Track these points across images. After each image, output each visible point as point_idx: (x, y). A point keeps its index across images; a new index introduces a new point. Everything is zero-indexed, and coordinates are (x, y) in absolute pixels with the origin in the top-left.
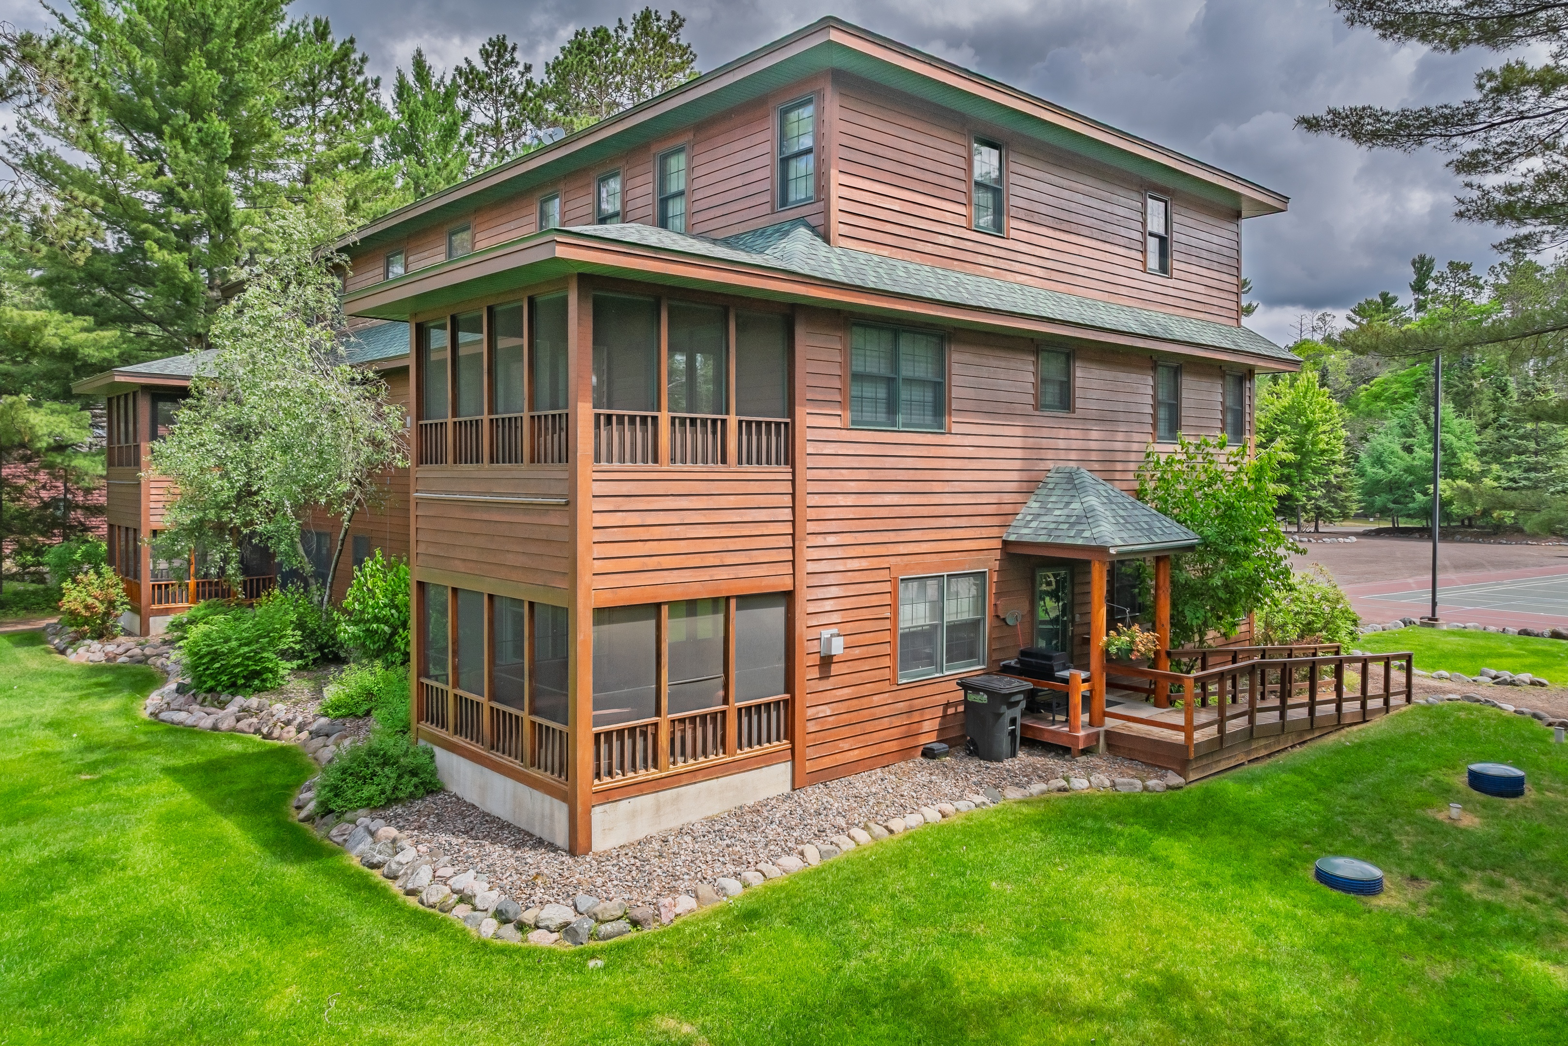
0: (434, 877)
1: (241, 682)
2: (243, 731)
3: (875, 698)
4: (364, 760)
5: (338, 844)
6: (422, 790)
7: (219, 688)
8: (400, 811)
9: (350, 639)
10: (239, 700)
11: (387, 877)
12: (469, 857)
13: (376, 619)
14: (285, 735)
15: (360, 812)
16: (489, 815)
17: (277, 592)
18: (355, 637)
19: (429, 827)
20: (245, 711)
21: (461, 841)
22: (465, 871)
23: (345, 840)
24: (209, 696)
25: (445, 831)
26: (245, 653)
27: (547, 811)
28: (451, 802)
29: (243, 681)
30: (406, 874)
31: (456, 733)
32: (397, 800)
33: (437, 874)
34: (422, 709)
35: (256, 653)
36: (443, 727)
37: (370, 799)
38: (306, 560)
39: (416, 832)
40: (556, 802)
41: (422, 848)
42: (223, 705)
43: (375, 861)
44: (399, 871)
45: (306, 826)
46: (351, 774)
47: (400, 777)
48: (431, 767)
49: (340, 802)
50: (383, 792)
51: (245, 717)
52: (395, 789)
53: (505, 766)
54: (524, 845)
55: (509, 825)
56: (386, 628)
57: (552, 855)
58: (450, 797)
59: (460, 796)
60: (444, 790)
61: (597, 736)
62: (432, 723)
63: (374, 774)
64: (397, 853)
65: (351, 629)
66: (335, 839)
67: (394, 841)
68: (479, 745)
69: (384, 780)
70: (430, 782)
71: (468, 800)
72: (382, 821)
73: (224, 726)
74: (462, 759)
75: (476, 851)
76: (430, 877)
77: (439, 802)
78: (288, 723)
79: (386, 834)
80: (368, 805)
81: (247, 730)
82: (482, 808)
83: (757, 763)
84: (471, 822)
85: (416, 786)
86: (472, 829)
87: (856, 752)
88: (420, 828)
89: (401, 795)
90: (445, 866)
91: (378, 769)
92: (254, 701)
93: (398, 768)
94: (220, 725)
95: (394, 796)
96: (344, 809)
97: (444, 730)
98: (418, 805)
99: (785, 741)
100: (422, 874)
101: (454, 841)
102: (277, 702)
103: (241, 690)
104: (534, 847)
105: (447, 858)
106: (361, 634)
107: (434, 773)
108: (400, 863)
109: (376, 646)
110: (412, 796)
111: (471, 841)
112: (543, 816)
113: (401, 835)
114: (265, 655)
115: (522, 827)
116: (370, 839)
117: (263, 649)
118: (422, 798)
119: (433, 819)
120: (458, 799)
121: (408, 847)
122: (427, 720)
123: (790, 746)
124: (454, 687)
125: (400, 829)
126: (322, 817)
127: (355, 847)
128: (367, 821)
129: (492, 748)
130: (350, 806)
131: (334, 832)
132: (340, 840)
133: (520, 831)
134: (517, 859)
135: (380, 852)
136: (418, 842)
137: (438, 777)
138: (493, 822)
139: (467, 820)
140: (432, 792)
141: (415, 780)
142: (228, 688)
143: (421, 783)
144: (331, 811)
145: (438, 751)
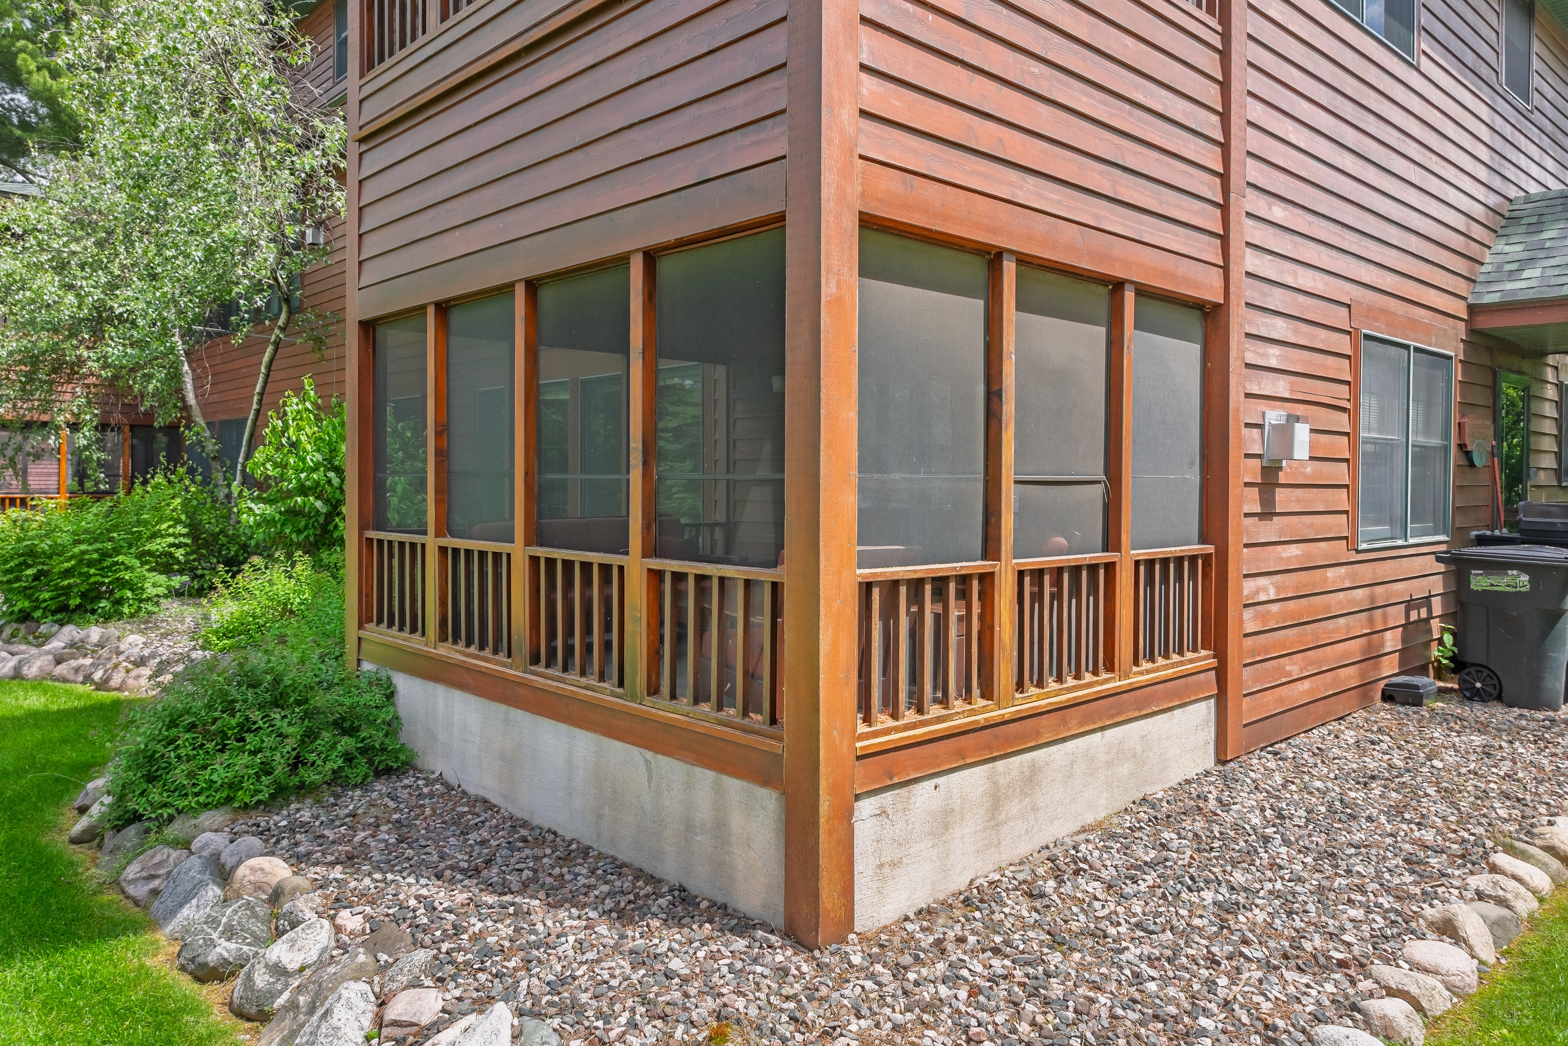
0: (379, 1022)
1: (74, 602)
2: (65, 680)
3: (1331, 573)
4: (224, 694)
5: (136, 903)
6: (362, 767)
7: (38, 614)
8: (305, 815)
9: (258, 525)
10: (70, 632)
11: (240, 1014)
12: (487, 952)
13: (303, 490)
14: (131, 682)
15: (207, 818)
16: (525, 824)
17: (159, 479)
18: (267, 522)
19: (376, 855)
20: (77, 647)
21: (461, 897)
22: (482, 1005)
23: (155, 893)
24: (22, 627)
25: (415, 870)
26: (84, 553)
27: (704, 812)
28: (431, 795)
29: (78, 601)
30: (293, 1006)
31: (443, 638)
32: (303, 790)
33: (393, 1012)
34: (369, 596)
35: (104, 555)
36: (413, 630)
37: (234, 785)
38: (207, 434)
39: (337, 873)
40: (733, 785)
41: (350, 920)
42: (42, 640)
43: (212, 958)
44: (274, 995)
45: (81, 854)
46: (192, 727)
47: (310, 736)
48: (385, 715)
49: (156, 794)
50: (266, 769)
51: (73, 657)
52: (297, 763)
53: (573, 699)
54: (644, 912)
55: (585, 851)
56: (319, 504)
57: (740, 944)
58: (429, 782)
59: (453, 781)
60: (415, 768)
61: (867, 587)
62: (391, 625)
63: (246, 727)
64: (280, 933)
65: (259, 508)
66: (131, 890)
67: (276, 896)
68: (502, 657)
69: (269, 741)
70: (383, 749)
71: (471, 790)
72: (256, 842)
73: (31, 671)
74: (457, 695)
75: (506, 930)
76: (367, 1022)
77: (404, 794)
78: (141, 662)
79: (258, 877)
80: (229, 800)
81: (71, 677)
82: (507, 807)
83: (1168, 696)
84: (483, 843)
85: (349, 758)
86: (488, 862)
87: (1306, 685)
88: (349, 861)
89: (310, 776)
90: (415, 984)
91: (256, 715)
92: (95, 633)
93: (307, 715)
94: (25, 671)
95: (295, 781)
96: (166, 812)
97: (417, 636)
98: (354, 800)
99: (1204, 653)
100: (340, 1014)
101: (442, 897)
102: (132, 633)
103: (76, 617)
104: (673, 919)
105: (422, 956)
106: (277, 516)
107: (393, 726)
108: (279, 970)
109: (301, 537)
110: (337, 780)
111: (490, 899)
112: (689, 827)
113: (299, 880)
114: (120, 558)
115: (624, 856)
116: (213, 891)
117: (117, 551)
118: (363, 785)
119: (386, 834)
120: (449, 787)
121: (309, 915)
122: (380, 621)
123: (1213, 662)
124: (438, 535)
125: (298, 860)
126: (118, 829)
127: (173, 912)
128: (219, 840)
129: (535, 659)
130: (181, 803)
131: (132, 871)
132: (140, 891)
133: (619, 867)
134: (639, 959)
135: (230, 933)
136: (339, 903)
137: (403, 737)
138: (540, 841)
139: (473, 837)
140: (388, 771)
141: (347, 743)
142: (54, 613)
143: (363, 751)
144: (137, 817)
145: (402, 682)
